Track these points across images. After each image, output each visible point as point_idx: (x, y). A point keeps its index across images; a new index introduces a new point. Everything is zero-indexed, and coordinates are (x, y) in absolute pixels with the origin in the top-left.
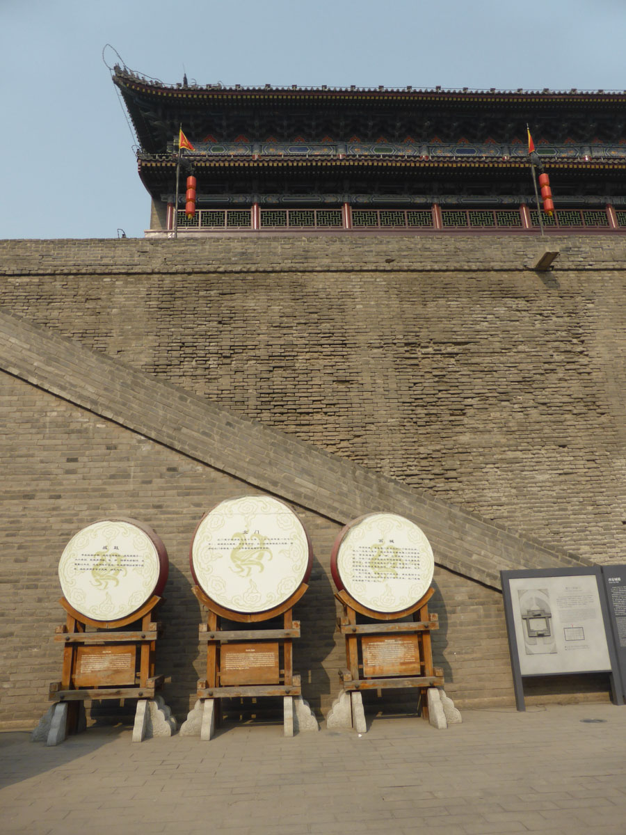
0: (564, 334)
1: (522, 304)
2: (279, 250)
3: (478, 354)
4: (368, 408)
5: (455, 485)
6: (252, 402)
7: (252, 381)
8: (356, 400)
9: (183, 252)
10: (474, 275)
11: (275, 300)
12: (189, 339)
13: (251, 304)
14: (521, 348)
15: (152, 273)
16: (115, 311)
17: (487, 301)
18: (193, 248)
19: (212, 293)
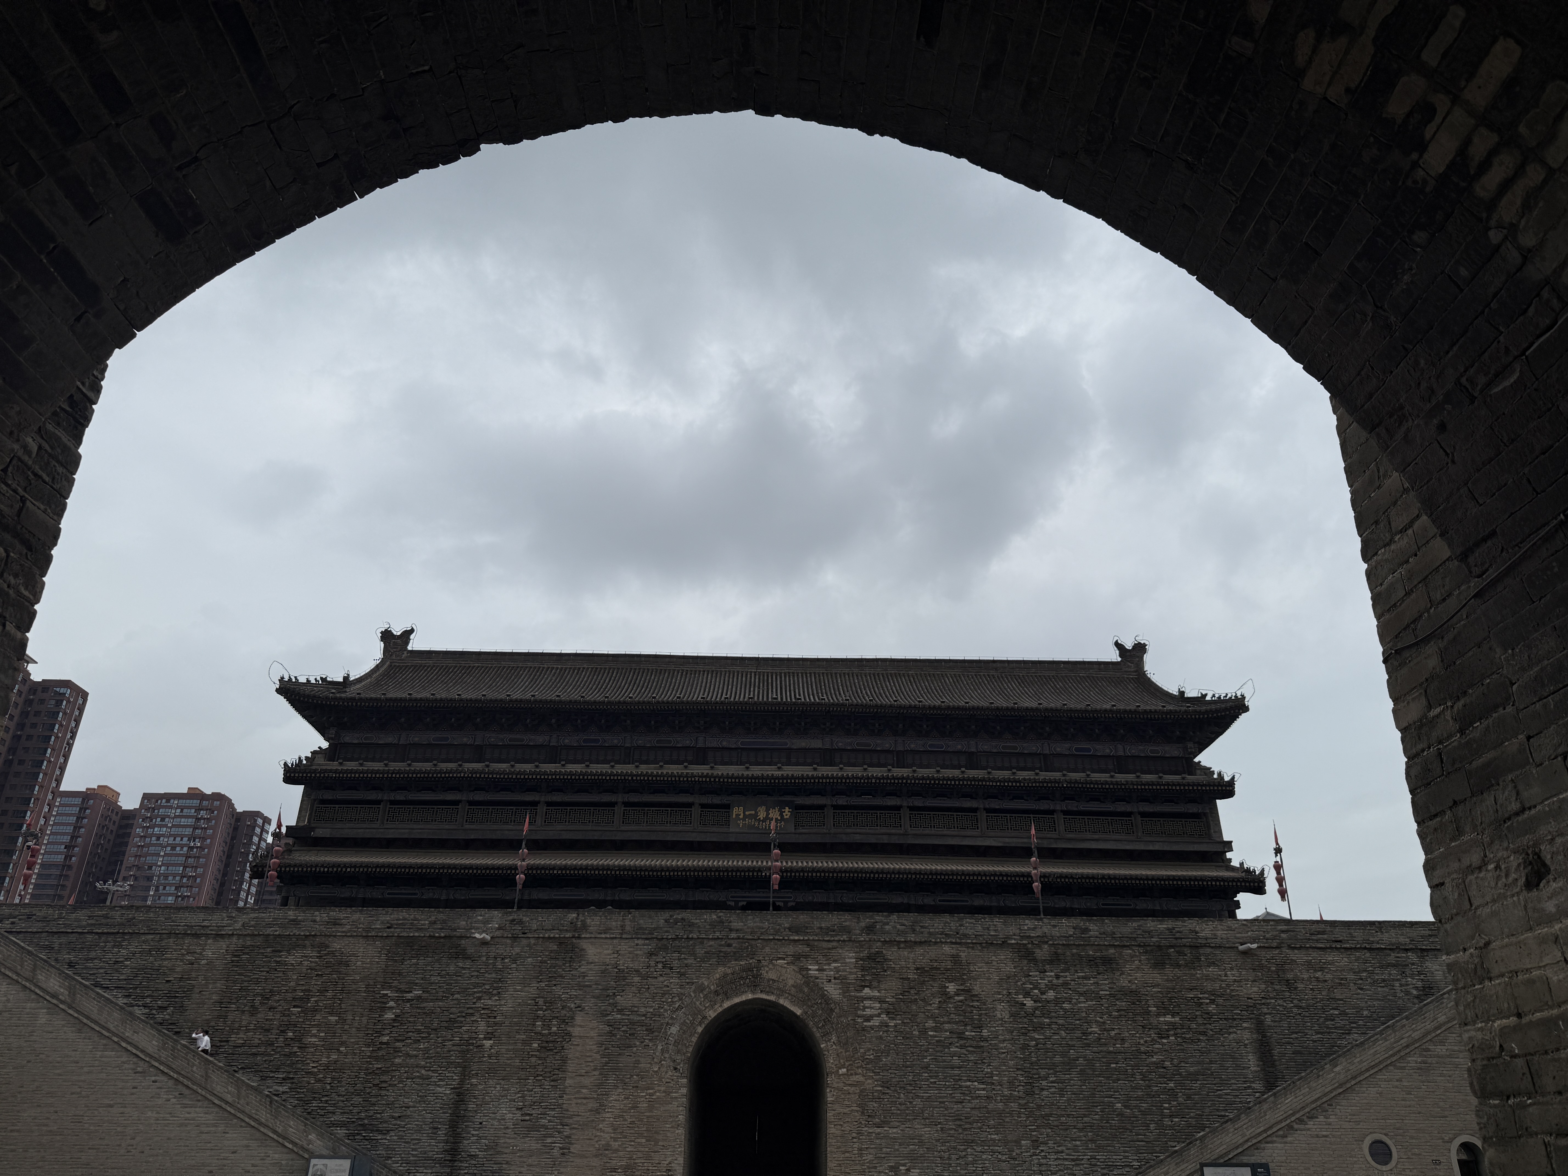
0: (487, 987)
1: (468, 963)
2: (318, 919)
3: (426, 1000)
4: (345, 1038)
5: (383, 1093)
6: (275, 1031)
7: (278, 1017)
8: (339, 1031)
9: (257, 918)
10: (442, 940)
11: (306, 957)
12: (246, 984)
13: (291, 959)
14: (456, 996)
15: (233, 935)
16: (203, 962)
17: (444, 960)
18: (263, 915)
19: (269, 950)
